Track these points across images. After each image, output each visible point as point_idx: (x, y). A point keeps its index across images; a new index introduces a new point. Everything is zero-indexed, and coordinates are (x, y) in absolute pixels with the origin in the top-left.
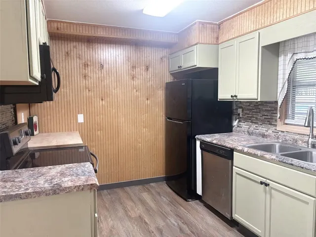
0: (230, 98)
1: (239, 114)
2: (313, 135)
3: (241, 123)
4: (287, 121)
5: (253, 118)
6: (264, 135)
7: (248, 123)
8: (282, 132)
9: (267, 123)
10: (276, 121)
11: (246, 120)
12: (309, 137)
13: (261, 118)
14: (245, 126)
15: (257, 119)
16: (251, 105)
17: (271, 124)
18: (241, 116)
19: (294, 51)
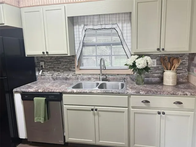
0: (42, 54)
1: (42, 66)
2: (102, 74)
3: (44, 73)
4: (81, 68)
5: (55, 68)
6: (67, 78)
7: (50, 72)
8: (79, 74)
9: (67, 70)
10: (74, 68)
11: (48, 70)
12: (100, 75)
13: (62, 67)
14: (48, 74)
15: (58, 68)
16: (52, 59)
17: (70, 70)
18: (43, 67)
19: (85, 23)
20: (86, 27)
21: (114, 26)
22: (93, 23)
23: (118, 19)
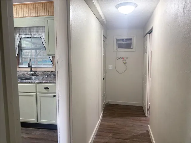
4: (20, 66)
8: (18, 71)
12: (30, 72)
19: (20, 33)
20: (21, 36)
21: (40, 36)
22: (25, 33)
23: (42, 31)
